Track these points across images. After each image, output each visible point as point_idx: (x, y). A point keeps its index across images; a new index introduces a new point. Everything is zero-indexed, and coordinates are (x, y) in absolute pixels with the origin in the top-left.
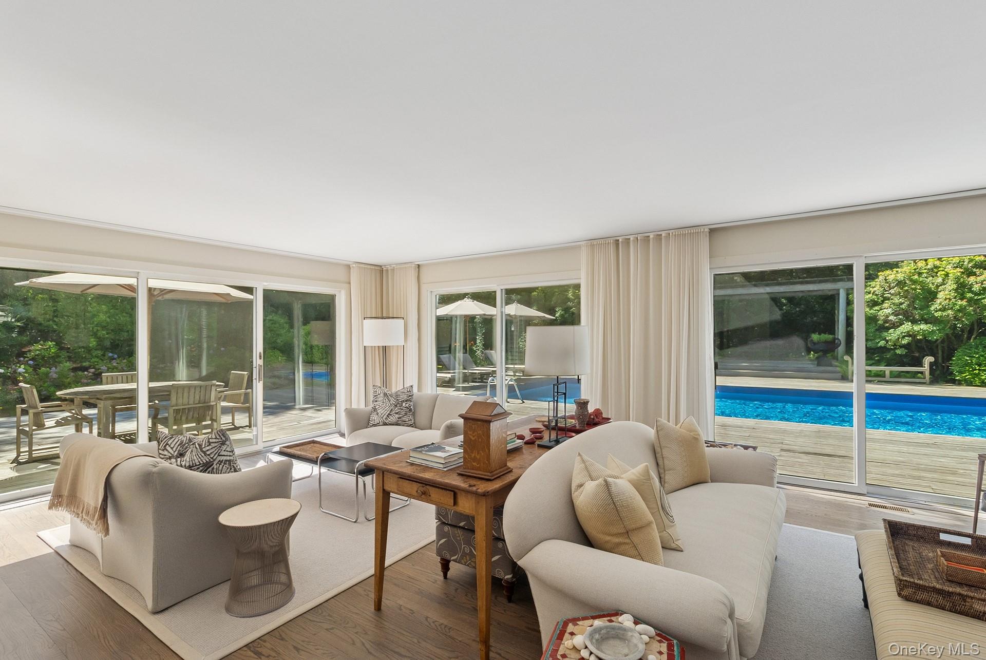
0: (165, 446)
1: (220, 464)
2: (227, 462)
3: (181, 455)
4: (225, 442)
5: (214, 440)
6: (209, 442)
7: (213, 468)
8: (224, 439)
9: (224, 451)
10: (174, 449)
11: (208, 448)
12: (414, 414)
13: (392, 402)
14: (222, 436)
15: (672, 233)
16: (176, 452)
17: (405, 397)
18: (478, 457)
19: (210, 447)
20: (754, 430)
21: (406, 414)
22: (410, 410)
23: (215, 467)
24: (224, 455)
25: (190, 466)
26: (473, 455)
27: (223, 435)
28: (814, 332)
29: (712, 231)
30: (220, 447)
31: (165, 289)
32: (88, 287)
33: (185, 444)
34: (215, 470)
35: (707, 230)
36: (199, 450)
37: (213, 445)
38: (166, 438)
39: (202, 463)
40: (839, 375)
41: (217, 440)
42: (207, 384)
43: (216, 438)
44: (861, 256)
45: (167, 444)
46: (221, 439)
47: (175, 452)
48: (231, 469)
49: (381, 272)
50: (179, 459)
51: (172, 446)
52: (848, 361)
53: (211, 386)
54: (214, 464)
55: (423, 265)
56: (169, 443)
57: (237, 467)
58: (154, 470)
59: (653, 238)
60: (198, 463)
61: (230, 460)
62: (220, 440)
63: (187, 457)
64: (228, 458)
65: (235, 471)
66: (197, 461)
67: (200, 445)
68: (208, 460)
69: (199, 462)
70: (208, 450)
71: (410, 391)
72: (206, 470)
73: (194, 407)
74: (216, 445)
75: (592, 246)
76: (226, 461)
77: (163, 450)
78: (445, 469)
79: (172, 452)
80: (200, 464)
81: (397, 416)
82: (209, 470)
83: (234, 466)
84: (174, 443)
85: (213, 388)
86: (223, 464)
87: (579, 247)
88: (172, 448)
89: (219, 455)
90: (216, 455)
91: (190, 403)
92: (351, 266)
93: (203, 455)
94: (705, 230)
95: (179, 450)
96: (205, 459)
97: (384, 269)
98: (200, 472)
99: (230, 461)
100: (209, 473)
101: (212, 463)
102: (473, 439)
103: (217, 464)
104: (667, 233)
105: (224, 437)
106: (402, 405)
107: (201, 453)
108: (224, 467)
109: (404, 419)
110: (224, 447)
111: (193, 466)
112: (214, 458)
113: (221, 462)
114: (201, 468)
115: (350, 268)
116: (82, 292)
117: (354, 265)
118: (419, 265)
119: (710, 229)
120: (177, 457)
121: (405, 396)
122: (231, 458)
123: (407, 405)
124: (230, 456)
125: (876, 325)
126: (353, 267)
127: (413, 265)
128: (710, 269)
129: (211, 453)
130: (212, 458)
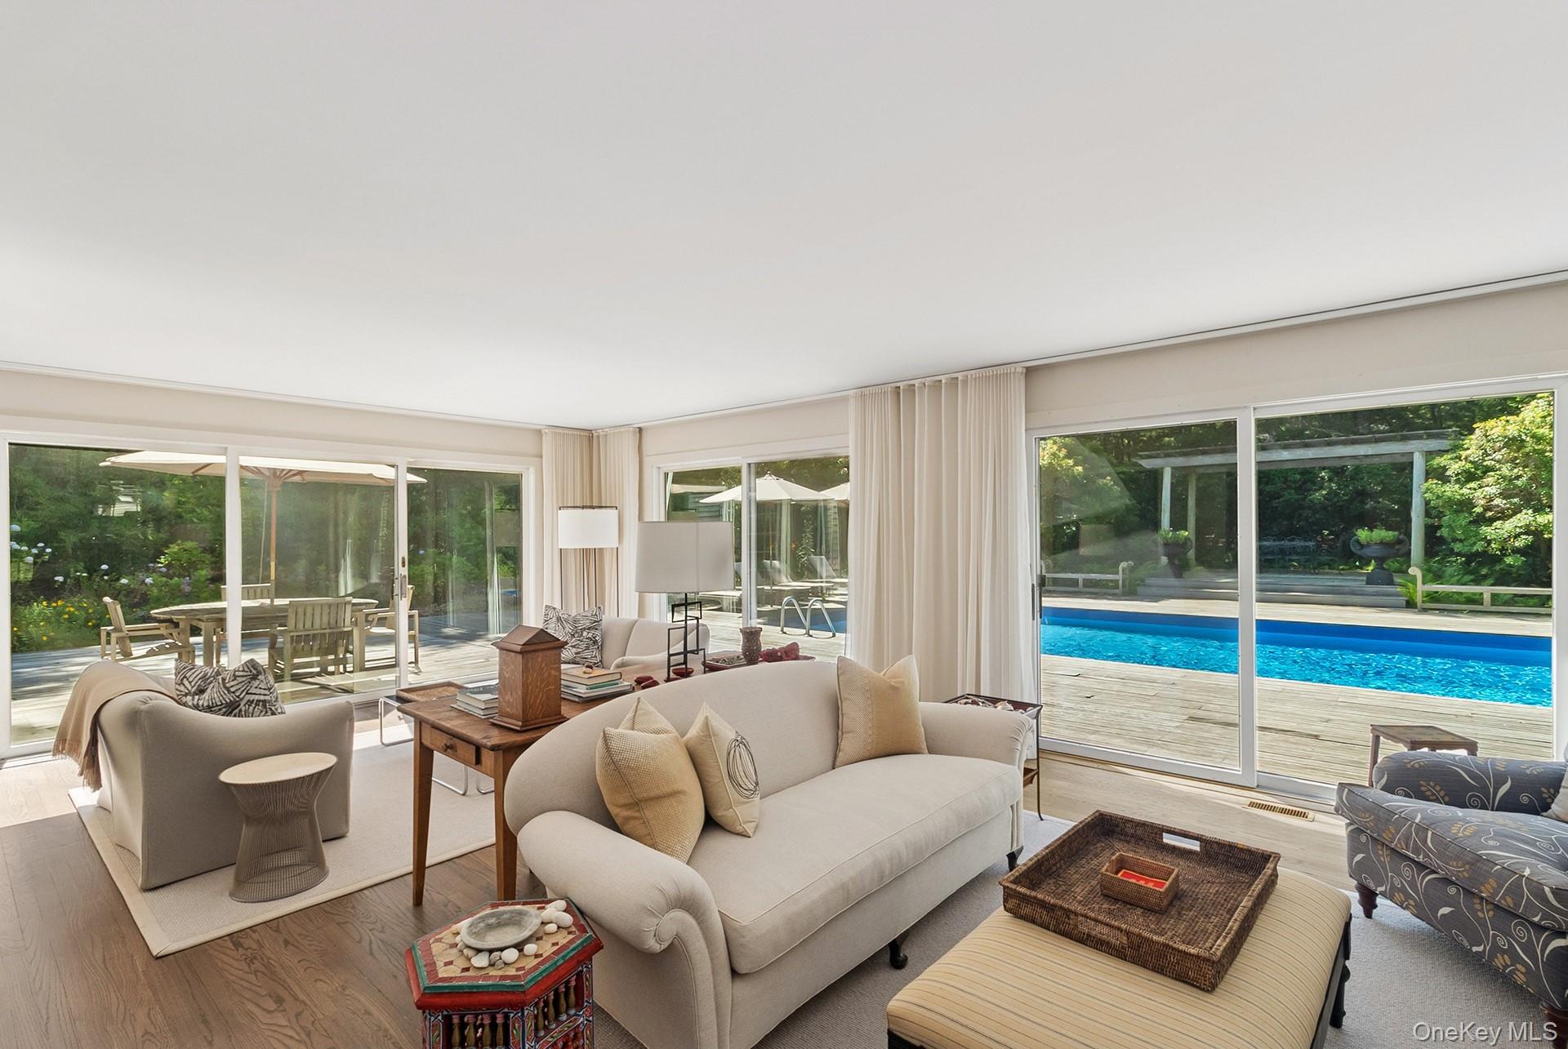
0: (182, 680)
1: (249, 706)
2: (261, 703)
3: (201, 691)
4: (258, 675)
5: (241, 674)
6: (234, 675)
7: (240, 710)
8: (254, 672)
9: (256, 688)
10: (193, 684)
11: (232, 683)
12: (601, 649)
13: (567, 629)
14: (251, 669)
15: (972, 375)
16: (195, 688)
17: (588, 624)
18: (511, 700)
19: (236, 682)
20: (1172, 686)
21: (587, 648)
22: (595, 642)
23: (243, 709)
24: (255, 694)
25: (208, 706)
26: (507, 698)
27: (252, 666)
28: (1362, 527)
29: (1030, 372)
30: (250, 683)
31: (290, 470)
32: (200, 466)
33: (209, 678)
34: (243, 713)
35: (1019, 370)
36: (222, 686)
37: (240, 679)
38: (185, 668)
39: (224, 702)
40: (1402, 600)
41: (245, 674)
42: (339, 602)
43: (243, 671)
44: (1245, 407)
45: (185, 677)
46: (251, 672)
47: (192, 687)
48: (266, 712)
49: (589, 440)
50: (197, 697)
51: (191, 679)
52: (1415, 576)
53: (345, 604)
54: (242, 705)
55: (648, 428)
56: (188, 675)
57: (277, 710)
58: (143, 707)
59: (946, 383)
60: (219, 703)
61: (265, 700)
62: (249, 673)
63: (206, 695)
64: (262, 698)
65: (273, 714)
66: (217, 700)
67: (224, 680)
68: (232, 699)
69: (221, 701)
70: (232, 686)
71: (596, 615)
72: (231, 713)
73: (321, 634)
74: (244, 679)
75: (863, 396)
76: (259, 701)
77: (179, 685)
78: (483, 717)
79: (190, 688)
80: (222, 704)
81: (574, 650)
82: (235, 712)
83: (271, 709)
84: (194, 675)
85: (349, 608)
86: (254, 705)
87: (845, 399)
88: (190, 682)
89: (247, 693)
90: (244, 693)
91: (315, 628)
92: (543, 432)
93: (226, 692)
94: (1017, 370)
95: (199, 685)
96: (229, 698)
97: (595, 434)
98: (223, 715)
99: (264, 702)
100: (235, 716)
101: (238, 704)
102: (507, 676)
103: (245, 705)
104: (964, 376)
105: (255, 669)
106: (582, 635)
107: (223, 689)
108: (256, 709)
109: (587, 654)
110: (256, 683)
111: (214, 707)
112: (241, 697)
113: (250, 702)
114: (224, 710)
115: (542, 435)
116: (193, 473)
117: (547, 431)
118: (640, 429)
119: (1027, 368)
120: (195, 694)
121: (588, 621)
122: (267, 698)
123: (590, 635)
124: (264, 695)
125: (1471, 513)
126: (546, 433)
127: (631, 429)
128: (1026, 430)
129: (237, 690)
130: (238, 697)
